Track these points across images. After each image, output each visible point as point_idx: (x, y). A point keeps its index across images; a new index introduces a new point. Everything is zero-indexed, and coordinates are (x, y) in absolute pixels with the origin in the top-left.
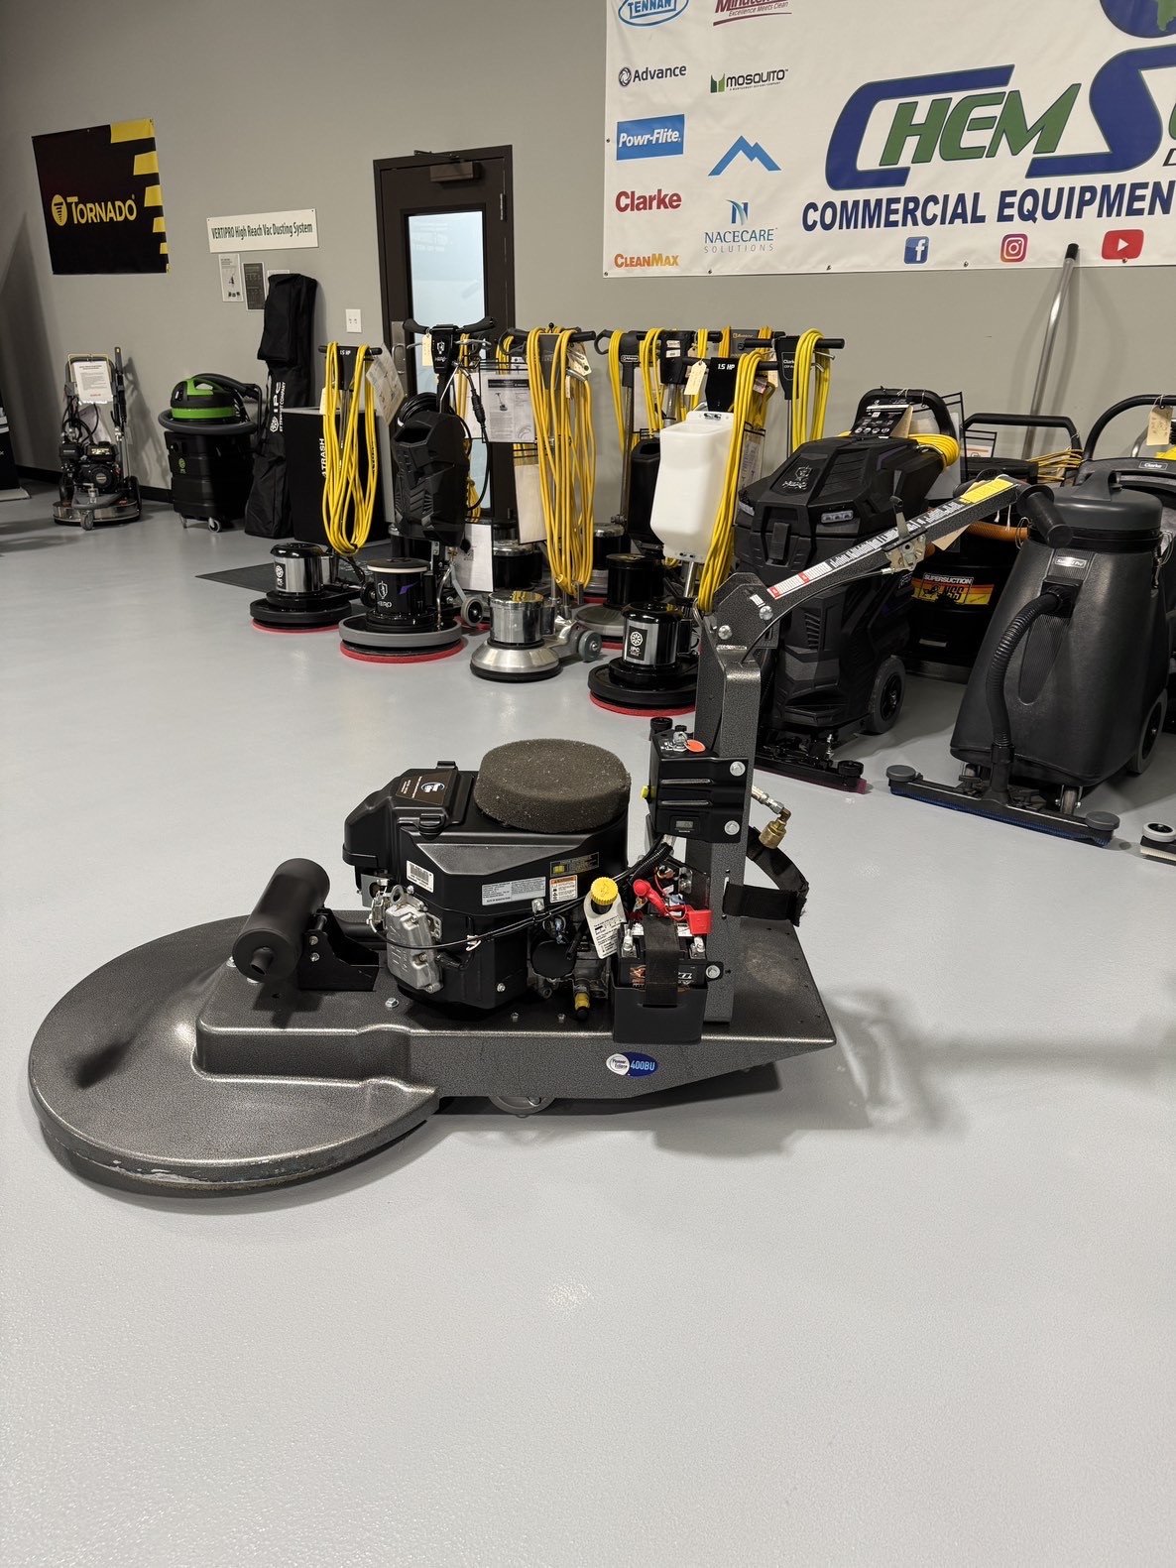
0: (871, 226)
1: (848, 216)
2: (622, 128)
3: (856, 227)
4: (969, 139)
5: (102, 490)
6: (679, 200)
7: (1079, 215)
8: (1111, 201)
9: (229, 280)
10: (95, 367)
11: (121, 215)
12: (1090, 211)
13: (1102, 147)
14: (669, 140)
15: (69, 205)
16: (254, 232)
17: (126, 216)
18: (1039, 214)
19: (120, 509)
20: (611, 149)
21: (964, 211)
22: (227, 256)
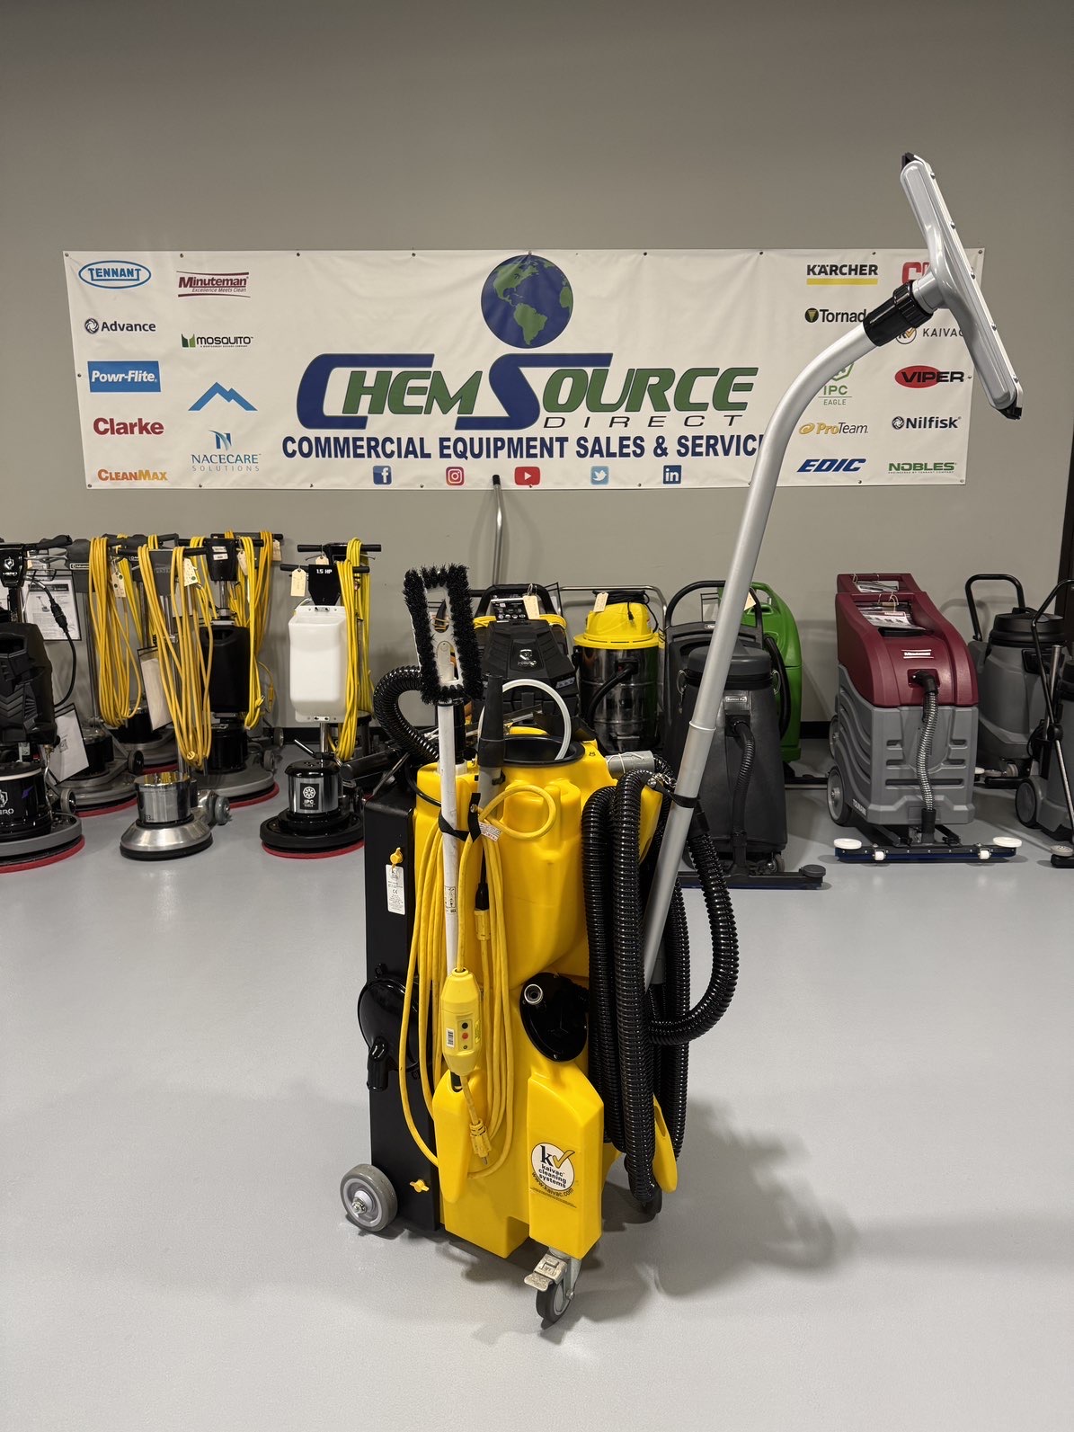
0: (342, 456)
1: (322, 448)
2: (92, 366)
3: (330, 456)
4: (409, 400)
6: (161, 427)
7: (496, 456)
8: (515, 448)
12: (503, 453)
13: (504, 413)
14: (145, 380)
18: (468, 454)
20: (83, 384)
21: (413, 449)
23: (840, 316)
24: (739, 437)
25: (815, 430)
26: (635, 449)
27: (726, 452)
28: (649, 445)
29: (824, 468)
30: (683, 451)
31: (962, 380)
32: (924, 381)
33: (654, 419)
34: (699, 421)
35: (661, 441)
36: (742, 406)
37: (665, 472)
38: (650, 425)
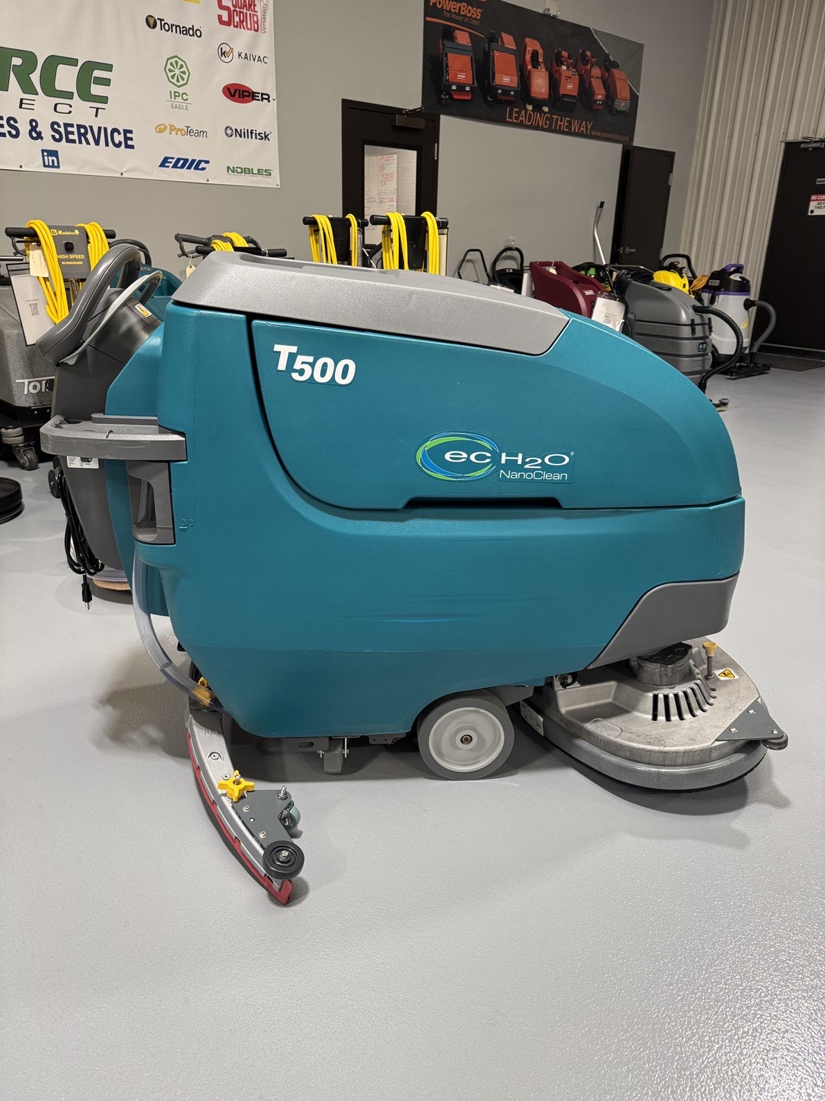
23: (174, 27)
24: (105, 129)
25: (168, 130)
26: (10, 129)
27: (97, 143)
28: (24, 128)
29: (179, 165)
30: (57, 136)
31: (269, 101)
32: (243, 98)
33: (24, 101)
34: (67, 109)
35: (34, 124)
36: (104, 100)
37: (43, 156)
38: (21, 107)
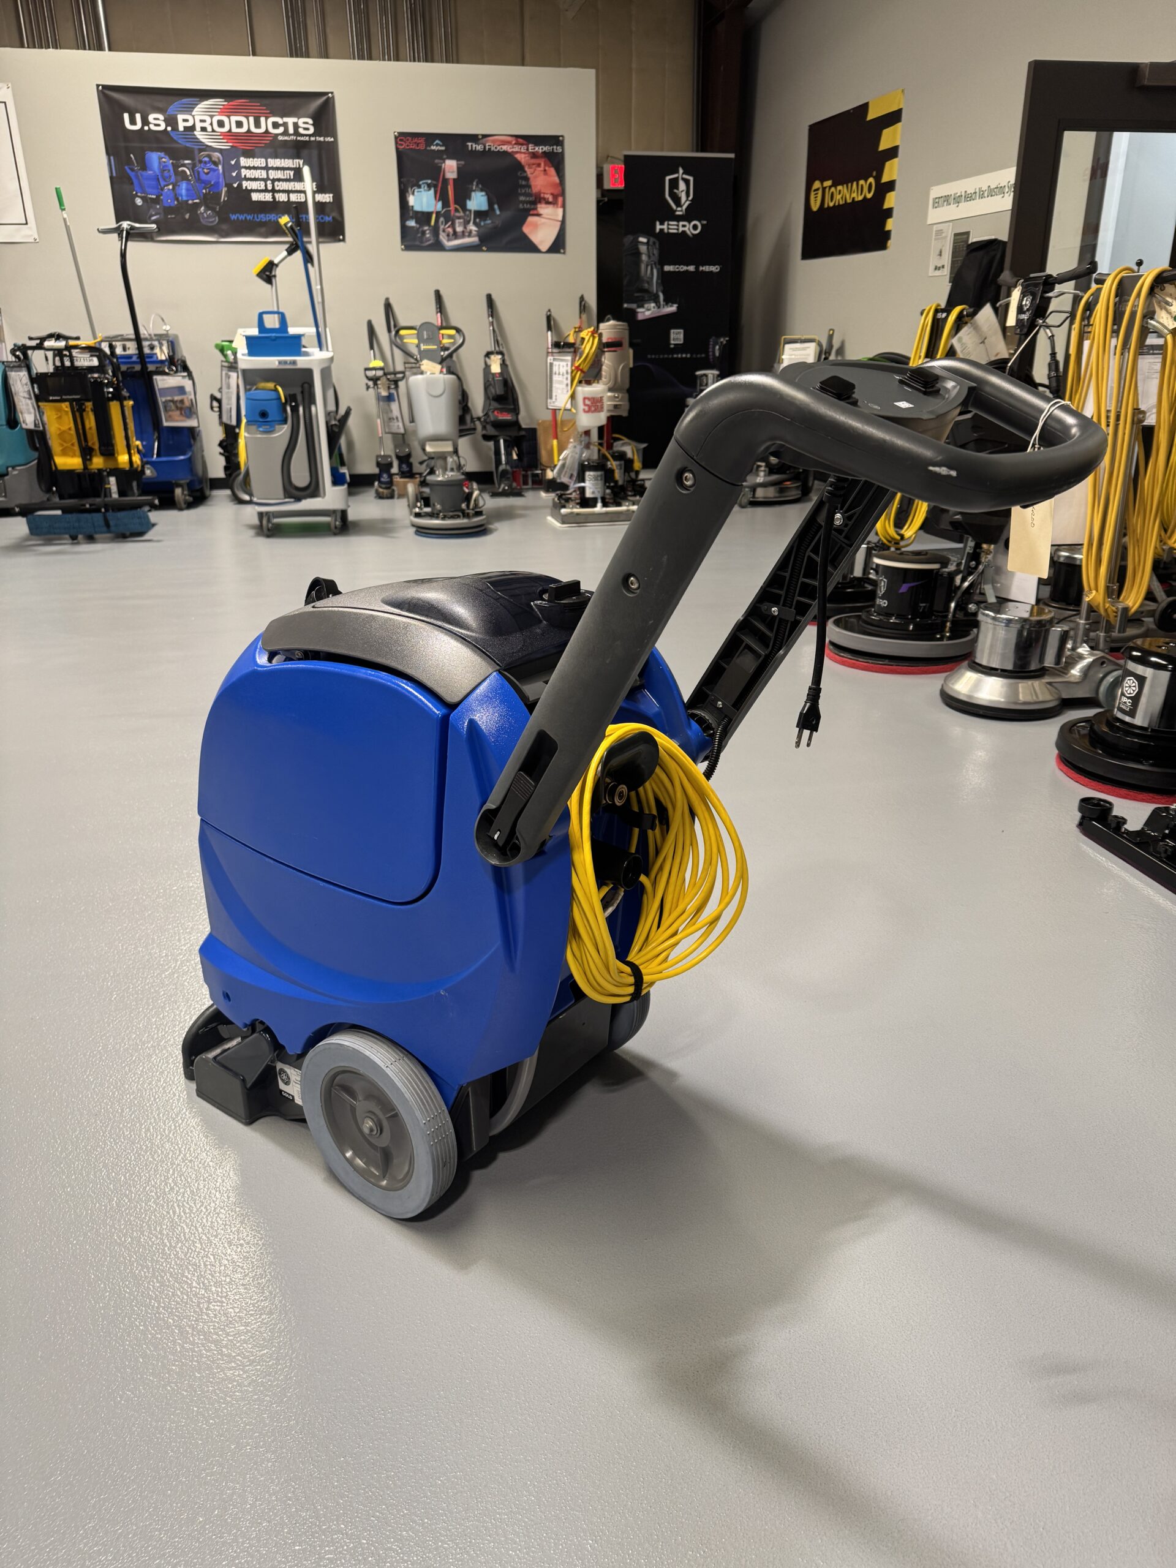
5: (771, 470)
9: (938, 252)
10: (804, 349)
11: (861, 194)
15: (824, 189)
16: (969, 197)
17: (865, 197)
19: (782, 491)
22: (940, 227)
